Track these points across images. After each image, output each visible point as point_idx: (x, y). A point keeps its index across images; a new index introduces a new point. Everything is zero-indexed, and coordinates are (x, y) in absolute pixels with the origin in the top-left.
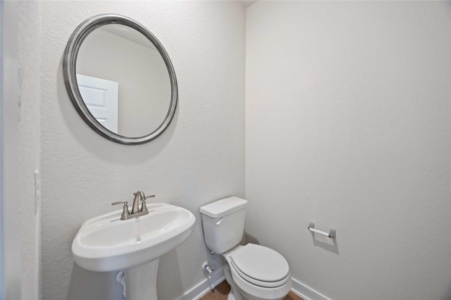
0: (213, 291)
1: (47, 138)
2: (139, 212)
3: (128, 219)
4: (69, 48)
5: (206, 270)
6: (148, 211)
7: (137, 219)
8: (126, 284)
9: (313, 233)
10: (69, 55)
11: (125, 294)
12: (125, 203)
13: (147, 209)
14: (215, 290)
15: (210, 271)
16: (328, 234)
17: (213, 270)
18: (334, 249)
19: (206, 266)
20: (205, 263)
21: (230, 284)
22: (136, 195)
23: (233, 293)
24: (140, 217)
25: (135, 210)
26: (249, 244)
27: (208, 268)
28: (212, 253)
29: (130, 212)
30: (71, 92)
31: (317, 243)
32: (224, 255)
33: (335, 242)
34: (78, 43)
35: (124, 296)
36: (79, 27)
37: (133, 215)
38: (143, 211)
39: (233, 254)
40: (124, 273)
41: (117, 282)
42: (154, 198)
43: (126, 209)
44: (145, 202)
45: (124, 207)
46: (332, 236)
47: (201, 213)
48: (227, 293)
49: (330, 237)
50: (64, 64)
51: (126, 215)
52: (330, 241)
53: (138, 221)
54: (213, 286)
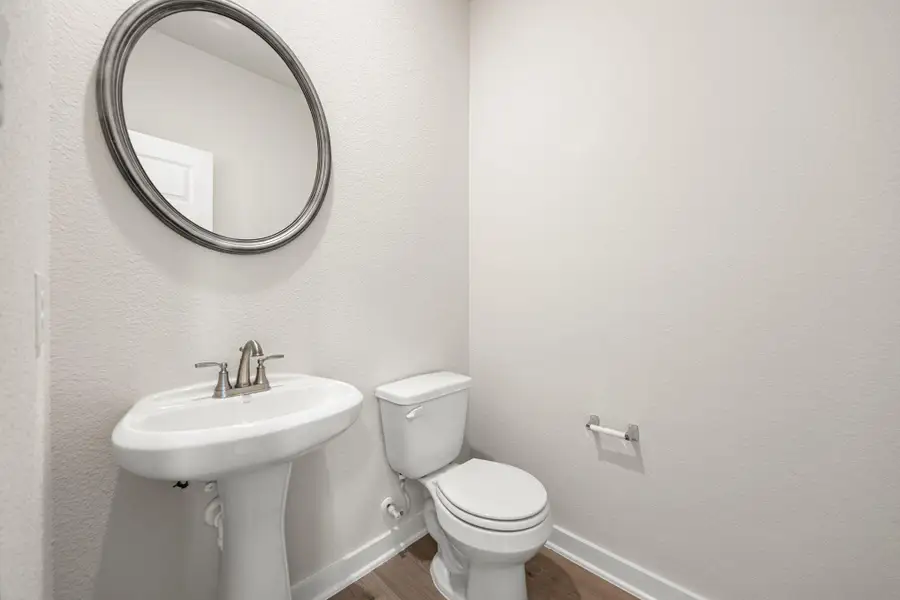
0: (402, 554)
1: (63, 227)
2: (250, 385)
3: (229, 396)
4: (109, 50)
5: (388, 511)
6: (270, 385)
7: (247, 398)
8: (224, 526)
9: (596, 433)
10: (109, 65)
11: (221, 543)
12: (221, 365)
13: (266, 382)
14: (408, 554)
15: (397, 514)
16: (623, 435)
17: (401, 513)
18: (636, 463)
19: (389, 505)
20: (387, 500)
21: (436, 539)
22: (244, 350)
23: (441, 557)
24: (253, 395)
25: (244, 380)
26: (474, 459)
27: (391, 508)
28: (401, 477)
29: (233, 385)
30: (113, 139)
31: (604, 455)
32: (423, 481)
33: (637, 448)
34: (127, 42)
35: (219, 548)
36: (128, 13)
37: (237, 389)
38: (259, 383)
39: (441, 478)
40: (219, 507)
41: (206, 524)
42: (282, 359)
43: (224, 376)
44: (263, 367)
45: (221, 373)
46: (631, 437)
47: (378, 399)
48: (430, 559)
49: (627, 439)
50: (99, 84)
51: (224, 388)
52: (627, 447)
53: (249, 402)
54: (403, 546)
